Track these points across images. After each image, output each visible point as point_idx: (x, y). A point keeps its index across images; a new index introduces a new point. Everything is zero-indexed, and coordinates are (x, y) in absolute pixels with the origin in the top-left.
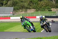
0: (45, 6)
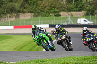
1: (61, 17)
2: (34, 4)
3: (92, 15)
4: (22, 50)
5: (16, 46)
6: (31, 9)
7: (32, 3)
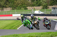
0: (21, 4)
1: (28, 9)
2: (12, 2)
3: (46, 8)
4: (5, 29)
5: (1, 27)
6: (10, 5)
7: (11, 2)
